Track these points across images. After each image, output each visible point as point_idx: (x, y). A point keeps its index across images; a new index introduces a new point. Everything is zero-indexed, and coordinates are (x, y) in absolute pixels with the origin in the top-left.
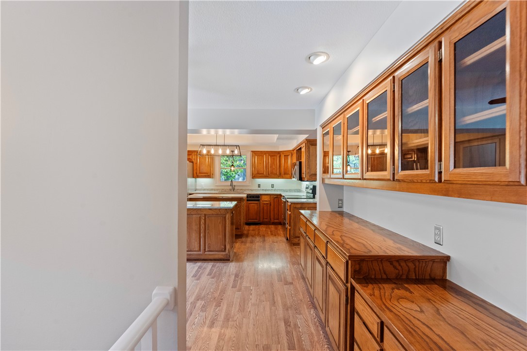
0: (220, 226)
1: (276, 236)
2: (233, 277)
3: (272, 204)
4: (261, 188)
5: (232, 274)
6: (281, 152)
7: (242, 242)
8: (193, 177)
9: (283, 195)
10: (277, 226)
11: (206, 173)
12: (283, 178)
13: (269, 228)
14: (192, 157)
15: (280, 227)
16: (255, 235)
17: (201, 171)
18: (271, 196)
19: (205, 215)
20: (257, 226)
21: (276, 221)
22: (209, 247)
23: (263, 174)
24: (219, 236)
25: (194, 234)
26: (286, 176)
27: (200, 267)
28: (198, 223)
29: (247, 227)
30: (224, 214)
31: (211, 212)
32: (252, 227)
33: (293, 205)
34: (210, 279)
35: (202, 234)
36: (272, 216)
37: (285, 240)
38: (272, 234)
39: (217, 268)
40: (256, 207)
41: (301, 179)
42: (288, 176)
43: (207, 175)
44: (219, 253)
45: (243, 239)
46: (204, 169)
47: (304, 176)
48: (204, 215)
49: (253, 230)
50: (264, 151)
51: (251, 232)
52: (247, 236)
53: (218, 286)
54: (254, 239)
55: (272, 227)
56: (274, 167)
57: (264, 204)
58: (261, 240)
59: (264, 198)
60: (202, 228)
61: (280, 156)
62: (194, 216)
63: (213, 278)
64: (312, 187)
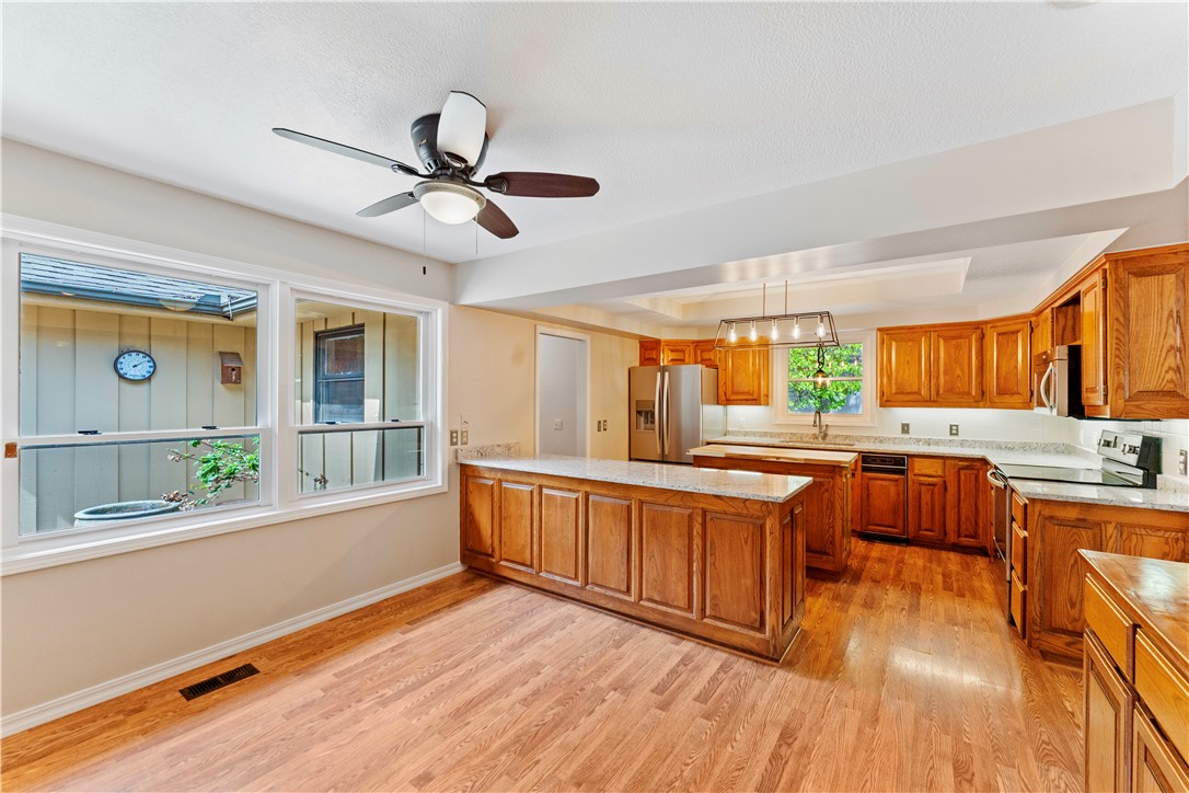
0: (747, 549)
1: (962, 595)
2: (773, 737)
3: (952, 489)
4: (913, 434)
5: (774, 724)
6: (986, 322)
7: (836, 597)
8: (718, 404)
9: (994, 459)
10: (968, 558)
11: (748, 393)
12: (993, 405)
13: (939, 563)
14: (715, 356)
15: (981, 563)
16: (885, 577)
17: (735, 388)
18: (948, 462)
19: (704, 512)
20: (897, 547)
21: (970, 542)
22: (715, 606)
23: (919, 393)
24: (743, 581)
25: (674, 560)
26: (1007, 399)
27: (685, 660)
28: (685, 530)
29: (859, 546)
30: (758, 518)
31: (719, 506)
32: (878, 549)
33: (1038, 507)
34: (700, 720)
35: (695, 565)
36: (951, 525)
37: (1002, 621)
38: (948, 587)
39: (733, 678)
40: (893, 490)
41: (1077, 409)
42: (1016, 399)
43: (750, 397)
44: (745, 631)
45: (843, 587)
46: (744, 383)
47: (1094, 398)
48: (700, 512)
49: (881, 560)
50: (921, 327)
51: (875, 568)
52: (856, 577)
53: (714, 762)
54: (877, 593)
55: (953, 561)
56: (958, 372)
57: (921, 484)
58: (906, 602)
59: (920, 467)
60: (695, 547)
61: (982, 337)
62: (675, 510)
63: (707, 717)
64: (1137, 442)
